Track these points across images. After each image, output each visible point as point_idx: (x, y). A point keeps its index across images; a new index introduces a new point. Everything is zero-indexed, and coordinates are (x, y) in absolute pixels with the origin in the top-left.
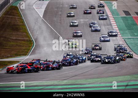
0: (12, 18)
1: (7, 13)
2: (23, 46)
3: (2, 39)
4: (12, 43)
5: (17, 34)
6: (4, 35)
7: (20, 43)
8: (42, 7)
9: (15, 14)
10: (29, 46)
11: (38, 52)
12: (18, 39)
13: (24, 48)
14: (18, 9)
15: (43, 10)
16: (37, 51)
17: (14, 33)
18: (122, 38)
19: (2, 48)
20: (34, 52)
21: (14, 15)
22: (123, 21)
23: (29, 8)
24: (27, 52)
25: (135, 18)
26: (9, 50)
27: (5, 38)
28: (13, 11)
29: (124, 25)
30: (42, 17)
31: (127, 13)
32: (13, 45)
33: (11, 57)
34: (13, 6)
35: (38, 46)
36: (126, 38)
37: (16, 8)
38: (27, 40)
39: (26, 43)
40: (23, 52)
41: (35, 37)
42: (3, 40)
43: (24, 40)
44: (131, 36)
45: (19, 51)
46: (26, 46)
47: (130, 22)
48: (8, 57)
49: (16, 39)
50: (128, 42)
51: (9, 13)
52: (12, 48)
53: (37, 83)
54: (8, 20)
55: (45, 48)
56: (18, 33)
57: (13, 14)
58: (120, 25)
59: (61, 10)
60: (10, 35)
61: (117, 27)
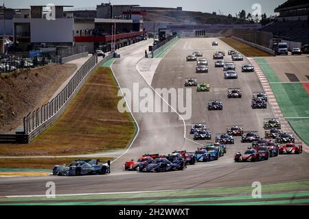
0: (101, 87)
1: (93, 79)
2: (119, 133)
3: (85, 121)
4: (102, 128)
5: (111, 114)
6: (89, 116)
7: (114, 127)
8: (151, 68)
9: (106, 80)
10: (130, 133)
11: (144, 142)
12: (112, 122)
13: (122, 136)
14: (111, 72)
15: (152, 73)
16: (142, 142)
17: (104, 112)
18: (283, 119)
19: (86, 136)
20: (137, 143)
21: (104, 82)
22: (286, 90)
23: (129, 70)
24: (126, 143)
25: (306, 85)
26: (96, 139)
27: (90, 119)
28: (103, 75)
29: (287, 97)
30: (150, 84)
31: (292, 77)
32: (102, 131)
33: (100, 150)
34: (103, 68)
35: (144, 133)
36: (291, 119)
37: (107, 71)
38: (126, 123)
39: (124, 128)
40: (119, 142)
41: (140, 118)
42: (87, 123)
43: (121, 123)
44: (300, 115)
45: (113, 141)
46: (124, 134)
47: (297, 92)
48: (94, 151)
49: (108, 122)
50: (294, 126)
51: (97, 79)
52: (101, 136)
53: (144, 194)
54: (95, 90)
55: (156, 137)
56: (112, 112)
57: (103, 80)
58: (280, 98)
59: (182, 73)
60: (98, 114)
61: (275, 100)
